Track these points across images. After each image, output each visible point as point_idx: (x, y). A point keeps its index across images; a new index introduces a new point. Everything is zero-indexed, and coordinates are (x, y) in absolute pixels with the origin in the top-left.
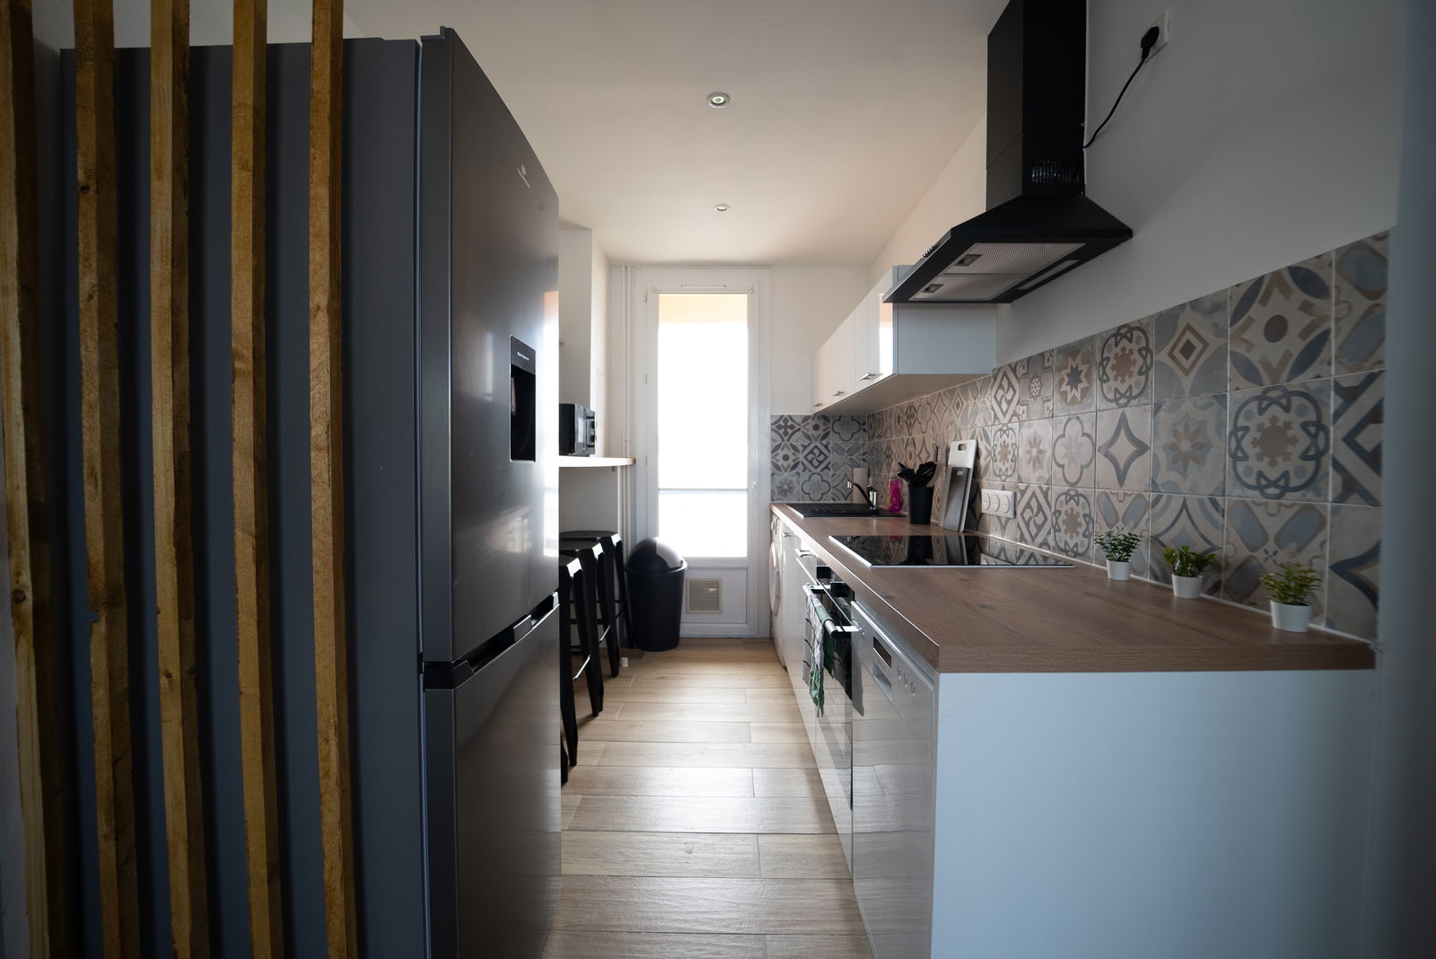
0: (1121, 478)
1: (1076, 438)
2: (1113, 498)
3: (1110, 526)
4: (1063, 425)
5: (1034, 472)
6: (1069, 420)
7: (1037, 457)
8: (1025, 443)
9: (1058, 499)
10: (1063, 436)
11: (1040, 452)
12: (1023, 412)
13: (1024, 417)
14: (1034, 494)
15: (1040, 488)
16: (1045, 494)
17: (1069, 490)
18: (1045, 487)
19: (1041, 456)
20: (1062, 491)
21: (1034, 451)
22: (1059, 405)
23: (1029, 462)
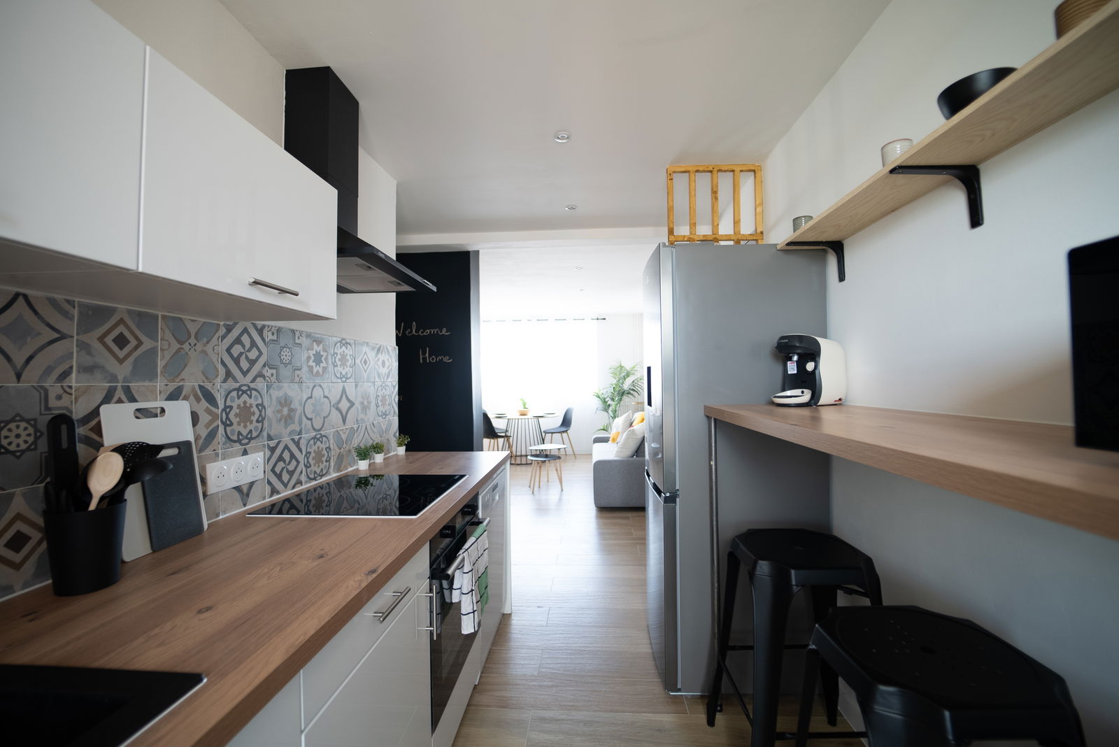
0: (344, 421)
1: (320, 399)
2: (341, 433)
3: (340, 449)
4: (311, 389)
5: (286, 428)
6: (314, 386)
7: (288, 414)
8: (274, 403)
9: (307, 445)
10: (311, 397)
11: (291, 410)
12: (272, 375)
13: (274, 379)
14: (286, 447)
15: (293, 440)
16: (297, 444)
17: (316, 435)
18: (296, 438)
19: (292, 414)
20: (311, 437)
21: (285, 411)
22: (308, 375)
23: (280, 420)
